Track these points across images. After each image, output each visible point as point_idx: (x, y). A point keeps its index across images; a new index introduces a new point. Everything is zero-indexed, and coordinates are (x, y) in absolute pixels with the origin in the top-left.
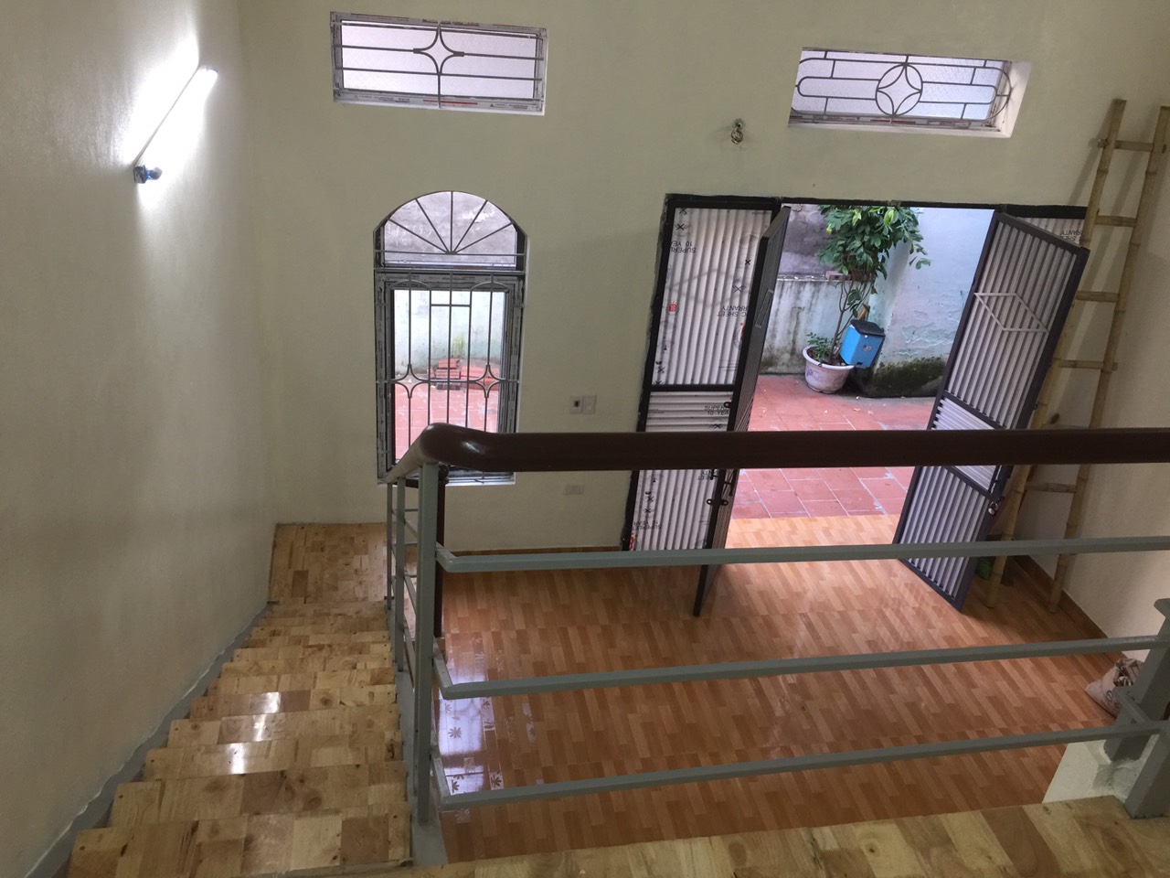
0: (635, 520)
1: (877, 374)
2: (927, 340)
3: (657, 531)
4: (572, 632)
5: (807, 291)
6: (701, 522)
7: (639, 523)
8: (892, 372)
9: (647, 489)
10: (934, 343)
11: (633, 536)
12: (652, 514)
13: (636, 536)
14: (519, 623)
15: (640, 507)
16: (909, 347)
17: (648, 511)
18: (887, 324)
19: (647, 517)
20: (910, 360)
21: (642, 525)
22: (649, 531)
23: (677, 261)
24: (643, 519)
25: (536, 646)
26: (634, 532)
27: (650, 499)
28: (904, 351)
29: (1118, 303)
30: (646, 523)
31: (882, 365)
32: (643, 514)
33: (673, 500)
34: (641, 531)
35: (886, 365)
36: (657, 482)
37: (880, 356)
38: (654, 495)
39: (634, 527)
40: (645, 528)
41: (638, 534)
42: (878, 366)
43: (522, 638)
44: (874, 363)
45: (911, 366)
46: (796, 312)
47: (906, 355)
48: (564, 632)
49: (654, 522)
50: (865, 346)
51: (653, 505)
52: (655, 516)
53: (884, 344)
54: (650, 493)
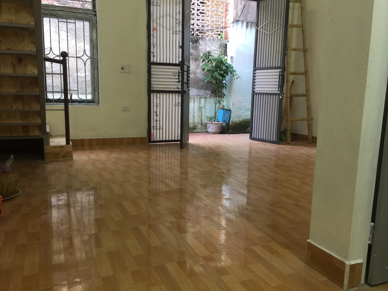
0: (152, 125)
1: (231, 125)
2: (245, 112)
3: (161, 130)
5: (203, 100)
6: (178, 126)
7: (154, 126)
8: (236, 124)
9: (155, 110)
10: (247, 113)
11: (152, 133)
12: (158, 122)
13: (153, 133)
15: (153, 119)
17: (156, 121)
18: (231, 107)
19: (156, 124)
20: (241, 120)
21: (155, 127)
22: (158, 131)
23: (154, 9)
24: (155, 125)
26: (152, 131)
27: (157, 115)
28: (238, 116)
29: (302, 27)
30: (157, 127)
31: (232, 121)
32: (155, 122)
33: (166, 116)
34: (155, 131)
35: (234, 122)
36: (159, 107)
37: (231, 118)
38: (158, 113)
39: (152, 128)
40: (156, 129)
41: (154, 132)
42: (231, 122)
44: (229, 121)
45: (242, 122)
46: (200, 108)
47: (239, 118)
49: (160, 126)
50: (225, 114)
51: (158, 118)
52: (160, 123)
53: (231, 114)
54: (156, 112)
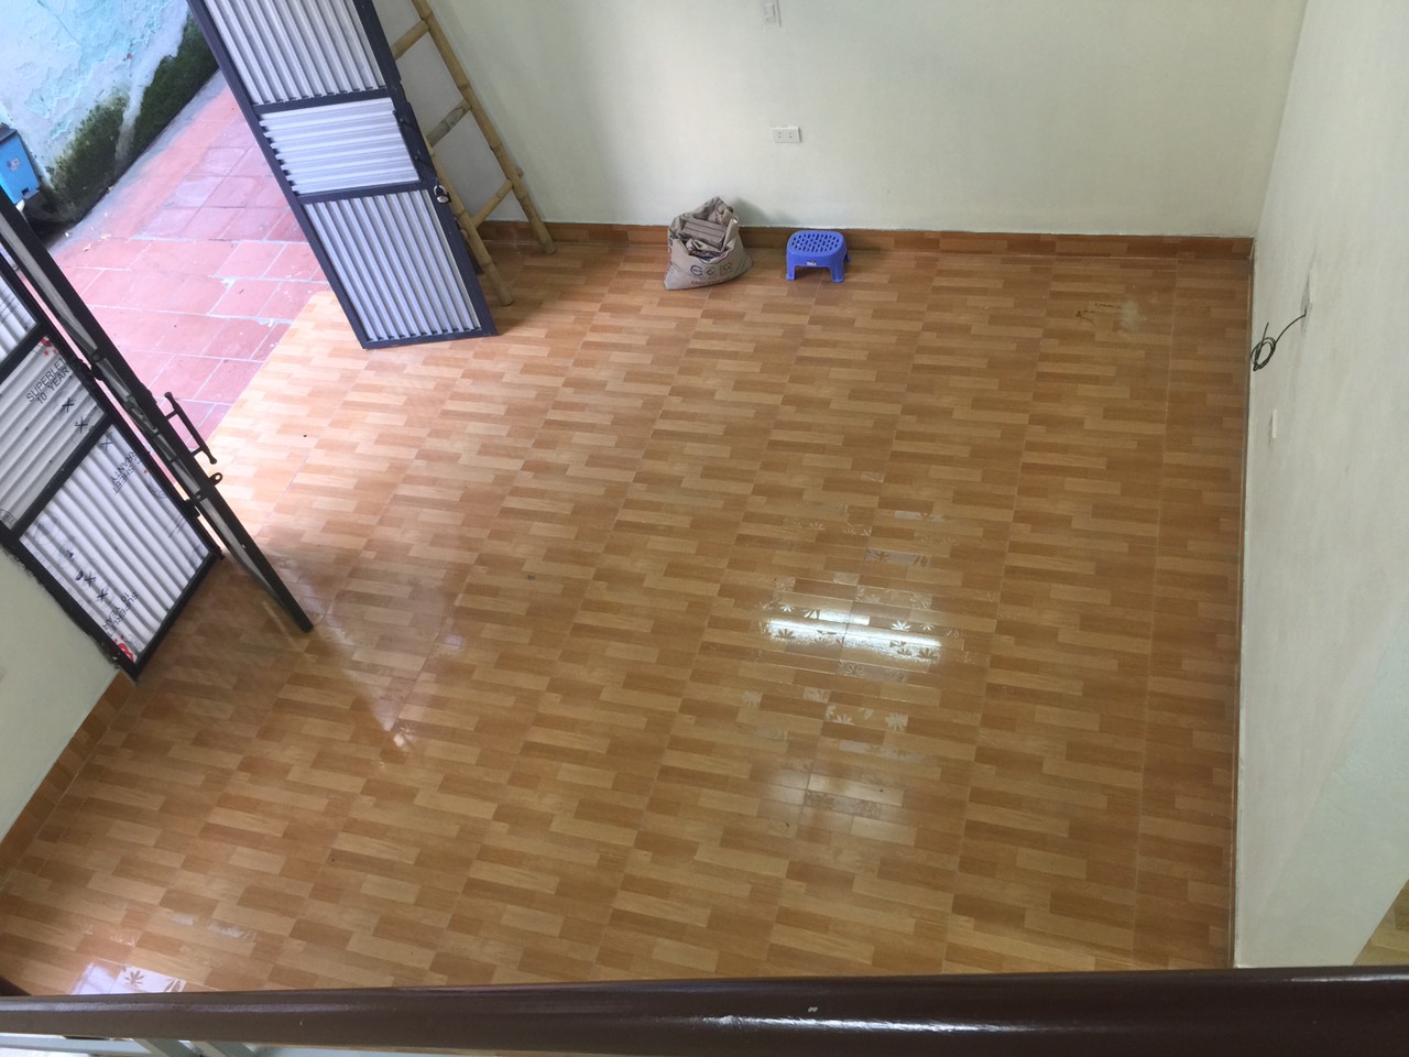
0: (100, 622)
3: (136, 604)
4: (220, 817)
6: (171, 535)
7: (108, 621)
9: (73, 573)
11: (120, 642)
12: (110, 594)
13: (122, 637)
14: (150, 894)
15: (89, 602)
16: (55, 121)
17: (102, 596)
19: (109, 603)
21: (114, 618)
22: (129, 615)
24: (108, 611)
25: (210, 887)
26: (115, 637)
27: (90, 580)
30: (116, 610)
32: (101, 604)
33: (116, 549)
34: (121, 626)
36: (75, 551)
38: (89, 570)
39: (109, 631)
40: (122, 617)
41: (122, 633)
43: (178, 901)
45: (80, 142)
47: (63, 134)
48: (210, 831)
49: (123, 598)
50: (9, 165)
51: (100, 582)
52: (116, 590)
53: (27, 143)
54: (82, 574)
